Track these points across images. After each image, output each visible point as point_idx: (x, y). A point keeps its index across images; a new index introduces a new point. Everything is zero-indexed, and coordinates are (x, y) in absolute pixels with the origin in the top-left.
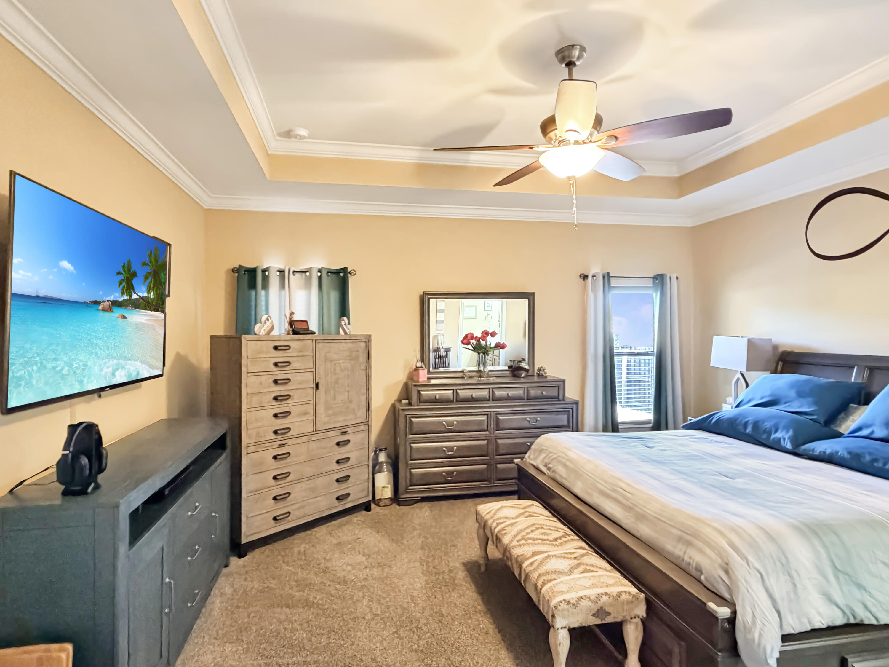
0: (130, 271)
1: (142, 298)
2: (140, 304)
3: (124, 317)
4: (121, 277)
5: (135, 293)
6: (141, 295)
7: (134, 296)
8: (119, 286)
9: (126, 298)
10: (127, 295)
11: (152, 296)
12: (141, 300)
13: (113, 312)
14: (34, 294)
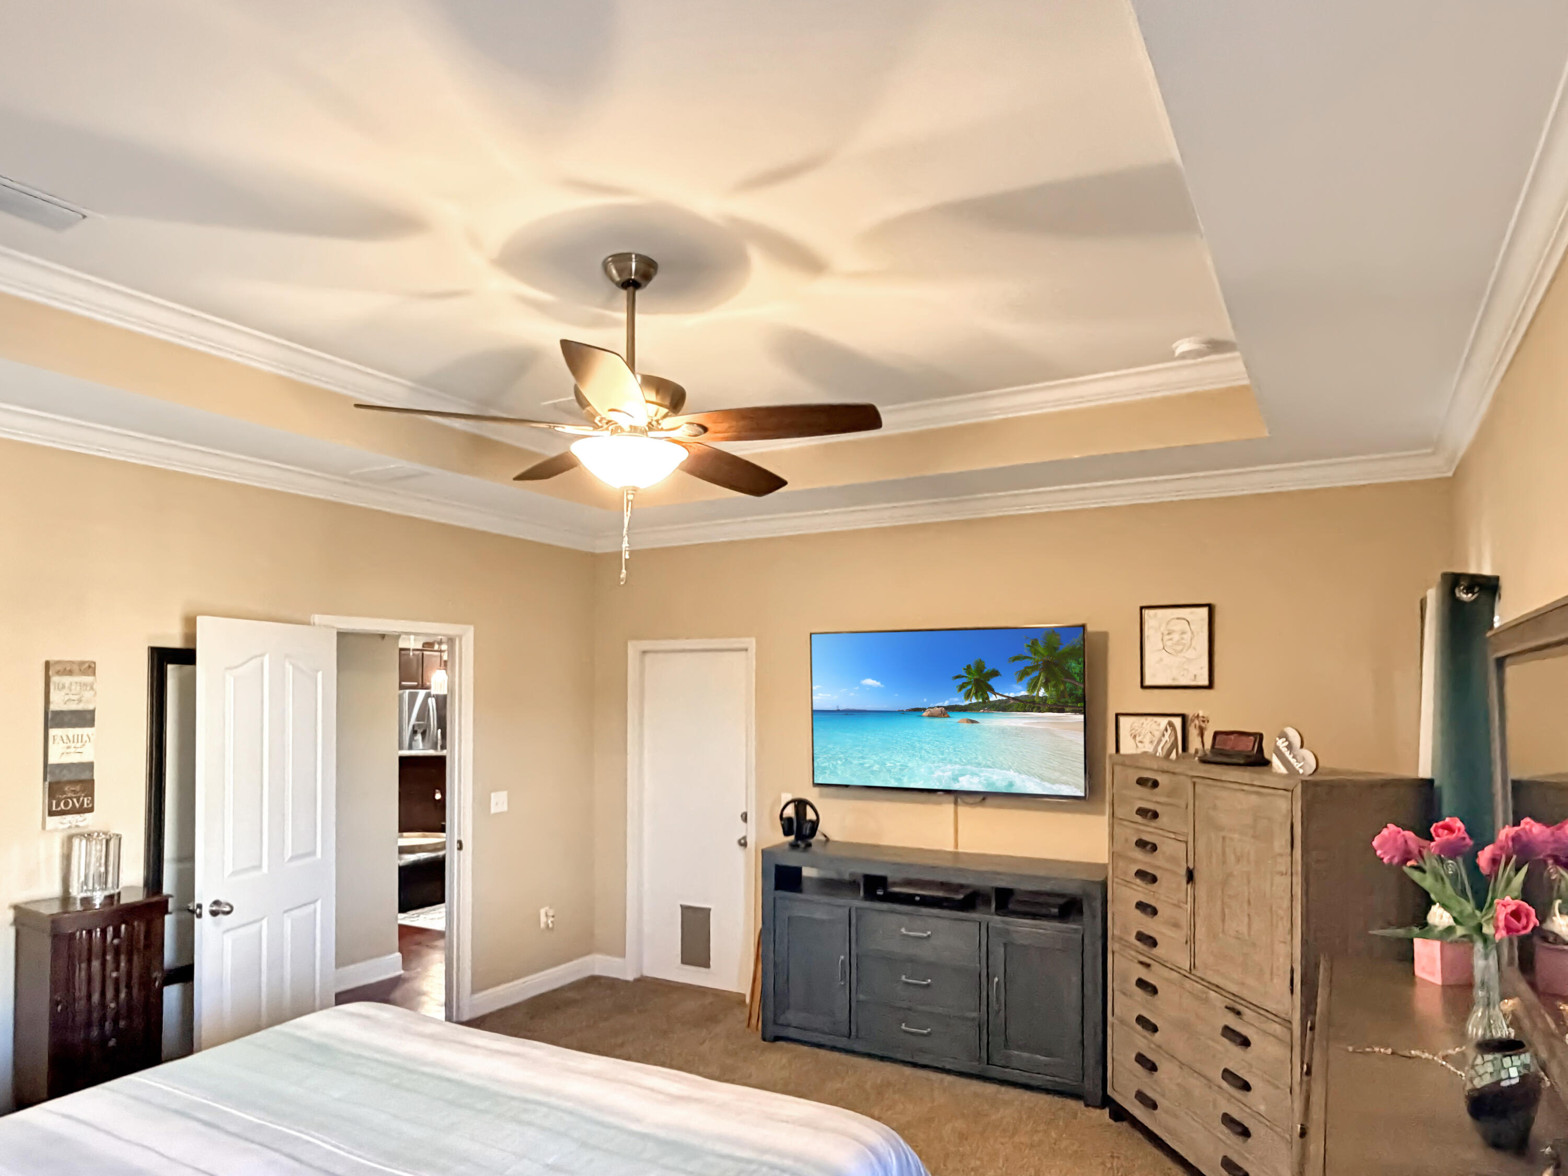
0: (982, 671)
1: (1013, 698)
2: (1011, 706)
3: (973, 722)
4: (960, 682)
5: (995, 694)
6: (1012, 695)
7: (993, 698)
8: (960, 690)
9: (974, 701)
10: (977, 698)
11: (1042, 693)
12: (1012, 701)
13: (949, 717)
14: (835, 709)
